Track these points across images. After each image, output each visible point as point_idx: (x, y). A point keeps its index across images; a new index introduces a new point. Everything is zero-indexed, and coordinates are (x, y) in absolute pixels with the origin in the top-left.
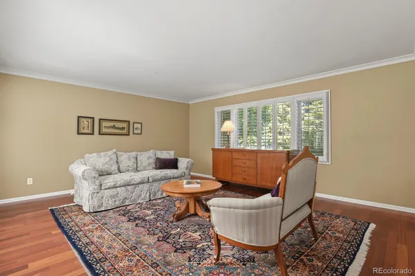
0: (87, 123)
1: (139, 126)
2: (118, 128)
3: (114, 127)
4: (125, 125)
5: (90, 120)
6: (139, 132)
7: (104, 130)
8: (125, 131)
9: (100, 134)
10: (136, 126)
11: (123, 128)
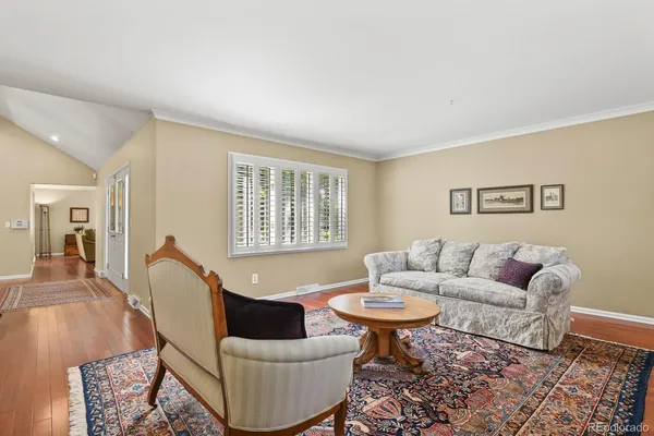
0: (461, 198)
1: (556, 192)
2: (510, 201)
3: (502, 200)
4: (523, 194)
5: (465, 193)
6: (557, 203)
7: (485, 206)
8: (524, 205)
9: (479, 212)
10: (547, 192)
11: (519, 200)
